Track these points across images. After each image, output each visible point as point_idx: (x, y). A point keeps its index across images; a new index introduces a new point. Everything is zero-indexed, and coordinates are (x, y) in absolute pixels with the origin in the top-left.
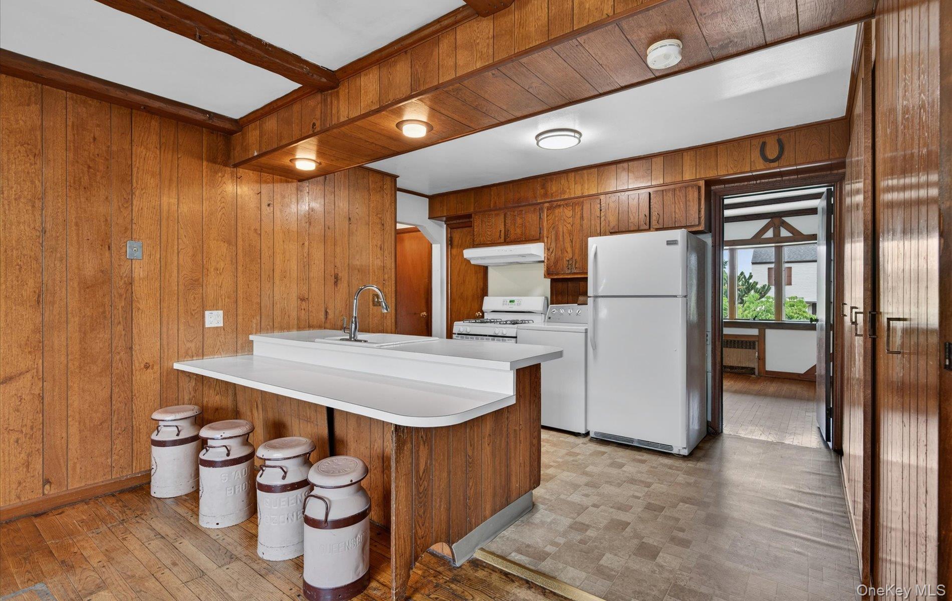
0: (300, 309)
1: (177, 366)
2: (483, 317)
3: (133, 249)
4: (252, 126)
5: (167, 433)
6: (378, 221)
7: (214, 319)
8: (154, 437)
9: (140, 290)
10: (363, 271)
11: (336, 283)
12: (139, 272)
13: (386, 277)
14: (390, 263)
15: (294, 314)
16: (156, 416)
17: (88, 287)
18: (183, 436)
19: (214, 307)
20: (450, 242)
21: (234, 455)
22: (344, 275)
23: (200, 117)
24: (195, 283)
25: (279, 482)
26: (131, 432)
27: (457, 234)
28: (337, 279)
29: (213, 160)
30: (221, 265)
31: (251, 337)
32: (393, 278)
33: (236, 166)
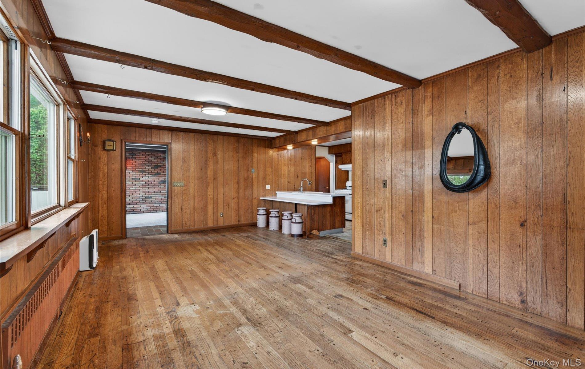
0: (288, 185)
1: (261, 198)
2: (346, 188)
3: (253, 170)
4: (277, 139)
5: (261, 212)
6: (310, 158)
7: (268, 187)
8: (258, 213)
9: (254, 180)
10: (305, 174)
11: (297, 177)
12: (254, 176)
13: (312, 175)
14: (313, 170)
15: (286, 186)
16: (258, 208)
17: (245, 180)
18: (264, 213)
19: (268, 184)
20: (336, 162)
21: (276, 215)
22: (300, 175)
23: (266, 138)
24: (264, 178)
25: (286, 218)
26: (252, 213)
27: (339, 159)
28: (298, 177)
29: (268, 148)
30: (270, 174)
31: (276, 192)
32: (315, 176)
33: (273, 148)
